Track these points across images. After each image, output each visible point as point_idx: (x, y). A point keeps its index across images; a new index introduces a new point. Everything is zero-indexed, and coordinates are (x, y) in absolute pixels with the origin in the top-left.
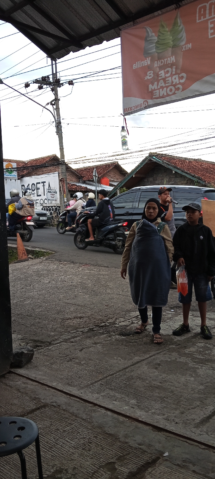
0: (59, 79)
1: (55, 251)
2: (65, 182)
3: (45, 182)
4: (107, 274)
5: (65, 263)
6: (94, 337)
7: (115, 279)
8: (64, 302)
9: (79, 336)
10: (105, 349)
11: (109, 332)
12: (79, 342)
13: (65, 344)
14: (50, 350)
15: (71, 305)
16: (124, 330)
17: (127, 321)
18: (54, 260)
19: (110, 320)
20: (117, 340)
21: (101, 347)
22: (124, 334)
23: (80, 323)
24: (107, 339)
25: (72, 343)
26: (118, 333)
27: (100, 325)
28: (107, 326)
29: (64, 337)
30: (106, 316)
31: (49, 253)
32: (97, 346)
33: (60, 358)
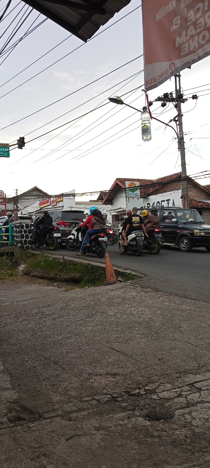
0: (182, 94)
1: (145, 275)
2: (186, 199)
3: (169, 200)
4: (189, 310)
5: (147, 290)
6: (107, 414)
7: (195, 317)
8: (110, 346)
9: (89, 409)
10: (104, 443)
11: (135, 409)
12: (79, 421)
13: (57, 422)
14: (29, 429)
15: (115, 352)
16: (159, 408)
17: (175, 390)
18: (138, 286)
19: (150, 386)
20: (134, 428)
21: (101, 439)
22: (152, 417)
23: (109, 383)
24: (121, 422)
25: (67, 422)
26: (146, 413)
27: (132, 391)
28: (140, 396)
29: (68, 408)
30: (149, 378)
31: (139, 277)
32: (96, 434)
33: (28, 449)
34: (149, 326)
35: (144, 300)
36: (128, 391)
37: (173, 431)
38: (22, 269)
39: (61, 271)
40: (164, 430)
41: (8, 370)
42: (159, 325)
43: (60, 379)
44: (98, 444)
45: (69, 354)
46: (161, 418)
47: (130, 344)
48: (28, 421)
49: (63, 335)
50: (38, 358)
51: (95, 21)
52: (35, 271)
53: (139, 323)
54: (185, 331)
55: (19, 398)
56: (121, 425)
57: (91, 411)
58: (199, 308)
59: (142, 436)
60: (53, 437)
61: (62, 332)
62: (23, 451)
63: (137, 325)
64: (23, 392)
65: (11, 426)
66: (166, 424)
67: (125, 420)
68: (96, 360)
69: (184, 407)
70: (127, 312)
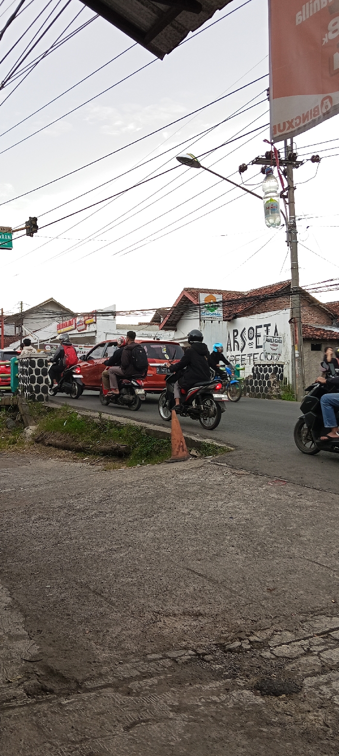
0: (295, 154)
1: (236, 447)
2: (298, 324)
3: (269, 325)
4: (312, 506)
5: (241, 472)
6: (190, 684)
7: (322, 519)
8: (186, 565)
9: (159, 674)
10: (190, 735)
11: (236, 674)
12: (144, 695)
13: (108, 697)
14: (61, 708)
15: (197, 576)
16: (276, 673)
17: (299, 643)
18: (225, 465)
19: (258, 635)
20: (238, 707)
21: (183, 728)
22: (265, 689)
23: (189, 630)
24: (215, 698)
25: (125, 697)
26: (255, 682)
27: (228, 644)
28: (242, 652)
29: (124, 670)
30: (255, 621)
31: (224, 450)
32: (176, 719)
33: (62, 745)
34: (248, 533)
35: (237, 489)
36: (221, 644)
37: (304, 715)
38: (32, 432)
39: (96, 437)
40: (288, 713)
41: (19, 605)
42: (265, 531)
43: (108, 621)
44: (180, 736)
45: (119, 578)
46: (281, 691)
47: (219, 562)
48: (59, 695)
49: (106, 546)
50: (67, 585)
51: (180, 24)
52: (53, 436)
53: (232, 529)
54: (308, 542)
55: (40, 653)
56: (215, 703)
57: (162, 677)
58: (328, 503)
59: (252, 723)
60: (103, 724)
61: (104, 540)
62: (54, 748)
63: (228, 531)
64: (47, 642)
65: (30, 703)
66: (291, 702)
67: (221, 694)
68: (165, 589)
69: (318, 673)
70: (210, 509)
